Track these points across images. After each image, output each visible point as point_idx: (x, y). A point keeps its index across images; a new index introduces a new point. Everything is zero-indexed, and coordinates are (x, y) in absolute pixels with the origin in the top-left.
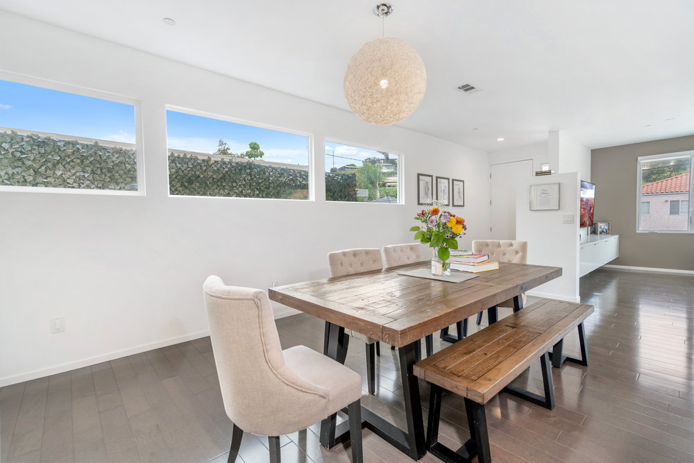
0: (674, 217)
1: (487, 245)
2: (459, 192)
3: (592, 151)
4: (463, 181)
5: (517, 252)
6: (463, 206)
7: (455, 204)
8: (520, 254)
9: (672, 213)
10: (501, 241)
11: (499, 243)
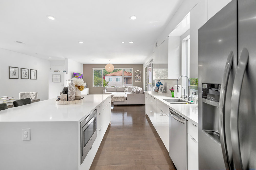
0: (117, 82)
1: (25, 94)
2: (34, 74)
3: (83, 64)
4: (37, 70)
5: (34, 96)
6: (37, 79)
7: (31, 78)
8: (35, 96)
9: (116, 81)
10: (30, 93)
11: (29, 93)
